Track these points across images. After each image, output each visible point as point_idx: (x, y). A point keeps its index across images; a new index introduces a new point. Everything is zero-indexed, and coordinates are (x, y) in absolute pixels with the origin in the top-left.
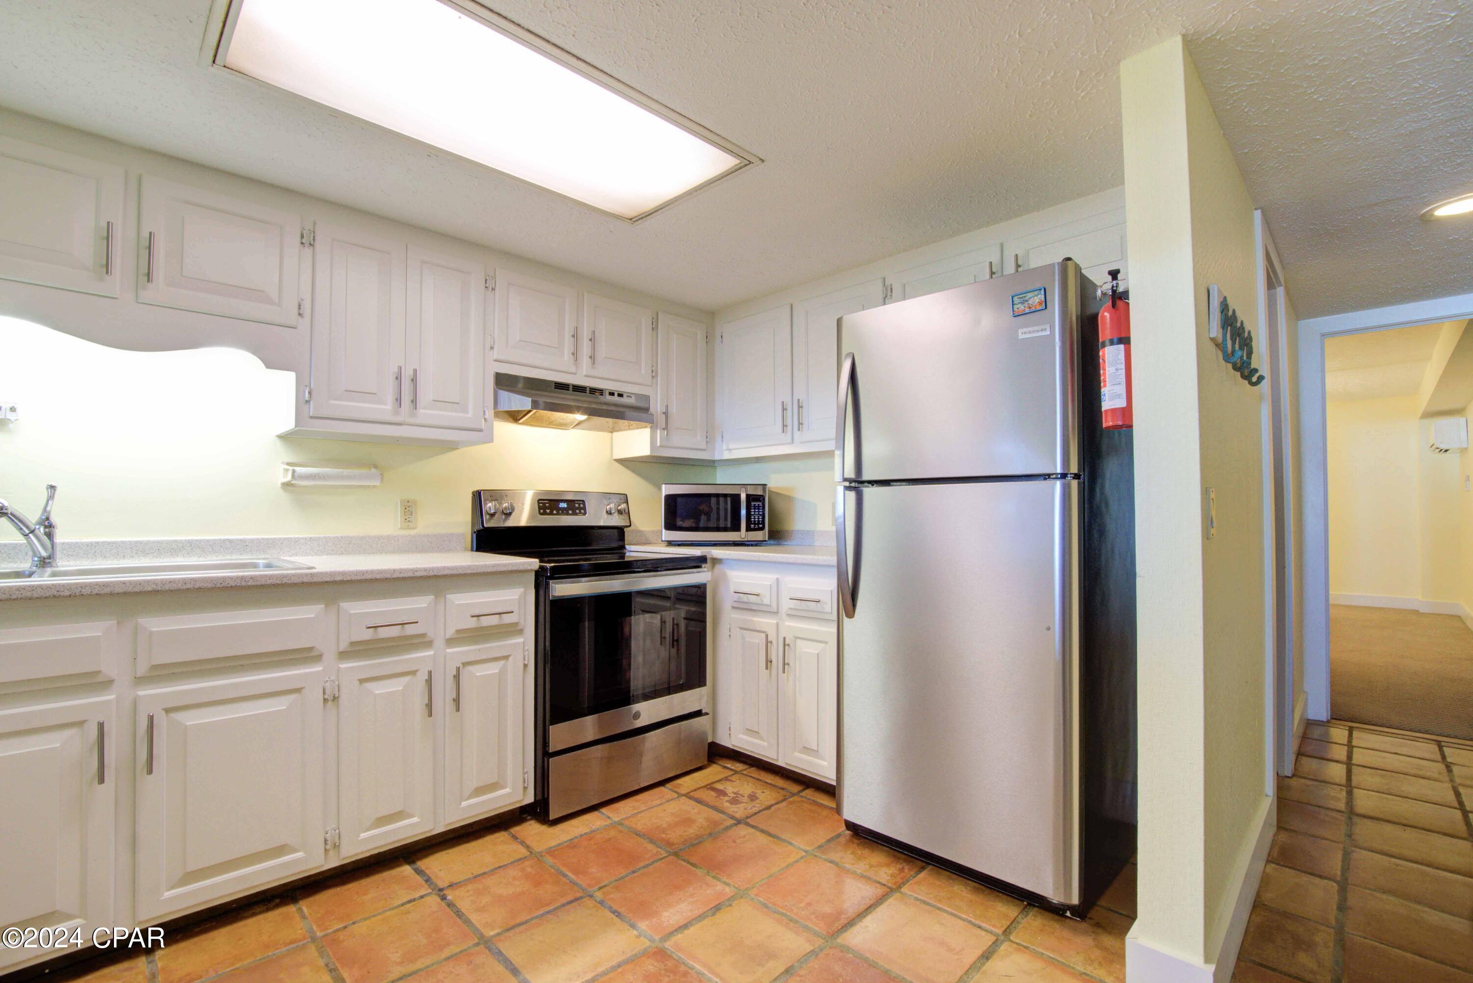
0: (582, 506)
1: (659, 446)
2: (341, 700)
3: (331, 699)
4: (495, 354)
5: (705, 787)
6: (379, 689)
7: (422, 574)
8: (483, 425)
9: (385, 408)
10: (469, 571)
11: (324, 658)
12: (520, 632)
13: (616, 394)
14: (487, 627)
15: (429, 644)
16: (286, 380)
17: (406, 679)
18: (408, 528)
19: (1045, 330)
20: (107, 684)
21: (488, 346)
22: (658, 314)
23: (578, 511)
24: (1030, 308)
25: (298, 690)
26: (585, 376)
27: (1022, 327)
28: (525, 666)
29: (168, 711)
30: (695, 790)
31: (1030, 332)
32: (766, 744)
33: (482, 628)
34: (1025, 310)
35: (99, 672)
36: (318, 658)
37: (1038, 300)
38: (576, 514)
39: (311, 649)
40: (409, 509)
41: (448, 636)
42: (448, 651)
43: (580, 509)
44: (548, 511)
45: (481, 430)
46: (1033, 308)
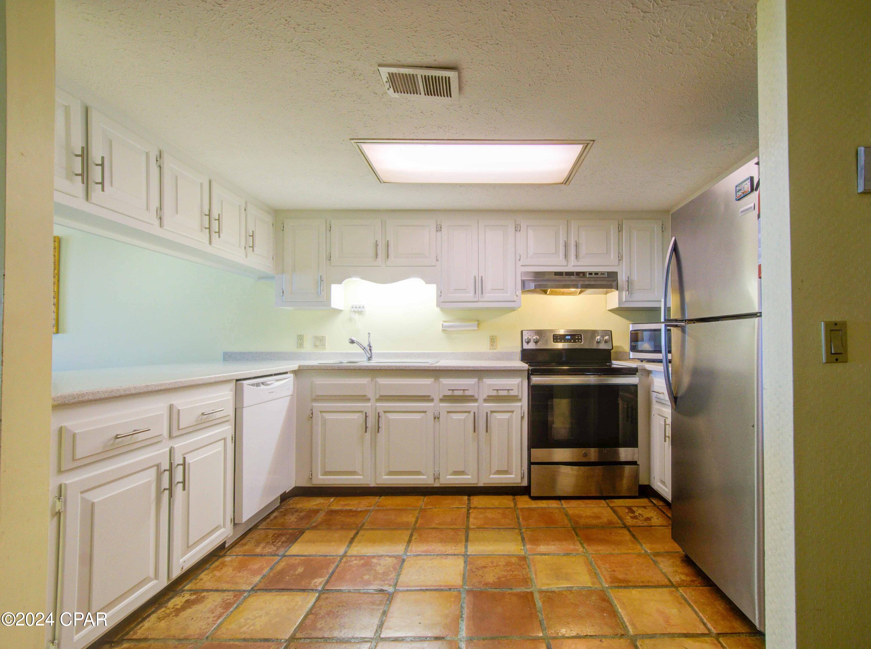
0: (580, 337)
1: (625, 301)
2: (440, 418)
3: (436, 418)
4: (521, 263)
5: (627, 507)
6: (455, 416)
7: (471, 369)
8: (515, 298)
9: (470, 295)
10: (492, 369)
11: (435, 400)
12: (520, 400)
13: (593, 274)
14: (502, 396)
15: (476, 400)
16: (433, 288)
17: (466, 414)
18: (493, 349)
20: (369, 400)
21: (518, 260)
22: (622, 221)
23: (577, 341)
25: (425, 412)
26: (573, 266)
28: (522, 418)
29: (385, 412)
30: (618, 506)
33: (499, 396)
35: (366, 395)
36: (432, 400)
38: (576, 342)
39: (429, 396)
40: (493, 340)
41: (484, 398)
42: (485, 404)
43: (578, 339)
44: (559, 341)
45: (515, 301)
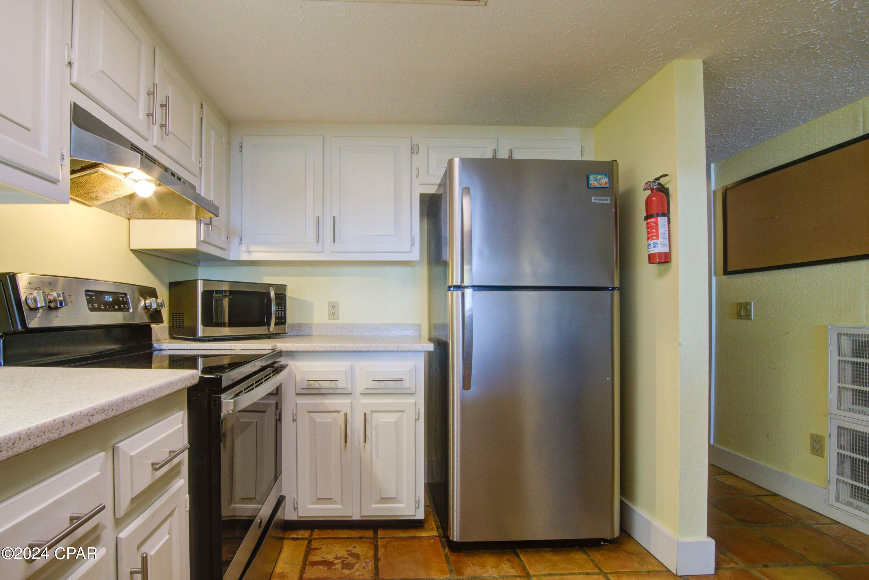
19: (608, 200)
24: (600, 185)
27: (594, 196)
31: (599, 200)
32: (340, 506)
34: (597, 185)
37: (605, 181)
46: (602, 185)
